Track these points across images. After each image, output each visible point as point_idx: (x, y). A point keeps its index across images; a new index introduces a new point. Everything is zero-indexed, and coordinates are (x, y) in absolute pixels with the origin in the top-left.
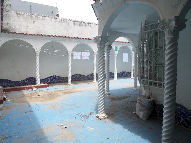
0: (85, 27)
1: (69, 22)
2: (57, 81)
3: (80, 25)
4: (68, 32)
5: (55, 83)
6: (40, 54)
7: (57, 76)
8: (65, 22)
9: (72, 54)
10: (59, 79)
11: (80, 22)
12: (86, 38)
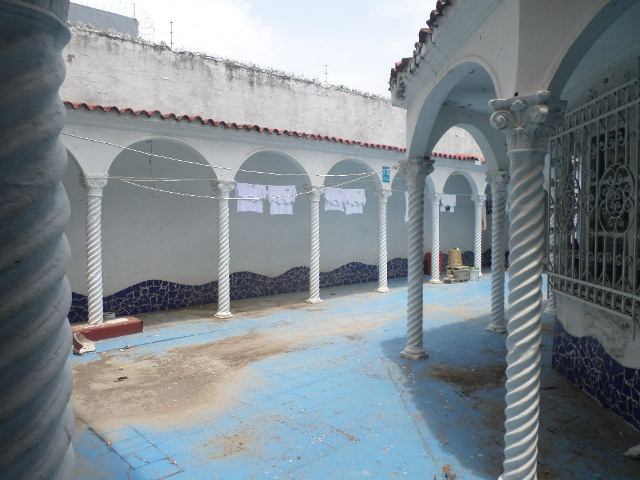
0: (267, 89)
1: (212, 66)
2: (165, 304)
3: (252, 83)
4: (206, 106)
5: (154, 310)
6: (105, 190)
7: (165, 283)
8: (196, 66)
9: (233, 193)
10: (172, 294)
11: (252, 70)
12: (286, 132)
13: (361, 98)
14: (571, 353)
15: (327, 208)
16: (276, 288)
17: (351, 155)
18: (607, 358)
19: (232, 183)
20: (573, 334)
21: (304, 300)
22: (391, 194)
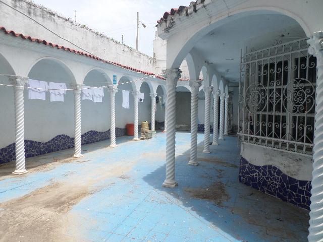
3: (30, 13)
11: (30, 4)
12: (63, 47)
13: (95, 35)
14: (254, 174)
15: (84, 99)
16: (46, 149)
17: (98, 67)
18: (284, 176)
19: (27, 79)
20: (255, 164)
21: (71, 155)
22: (117, 91)
